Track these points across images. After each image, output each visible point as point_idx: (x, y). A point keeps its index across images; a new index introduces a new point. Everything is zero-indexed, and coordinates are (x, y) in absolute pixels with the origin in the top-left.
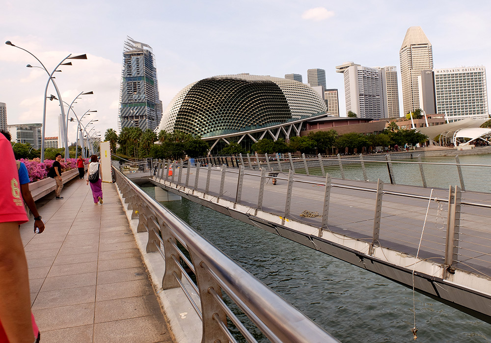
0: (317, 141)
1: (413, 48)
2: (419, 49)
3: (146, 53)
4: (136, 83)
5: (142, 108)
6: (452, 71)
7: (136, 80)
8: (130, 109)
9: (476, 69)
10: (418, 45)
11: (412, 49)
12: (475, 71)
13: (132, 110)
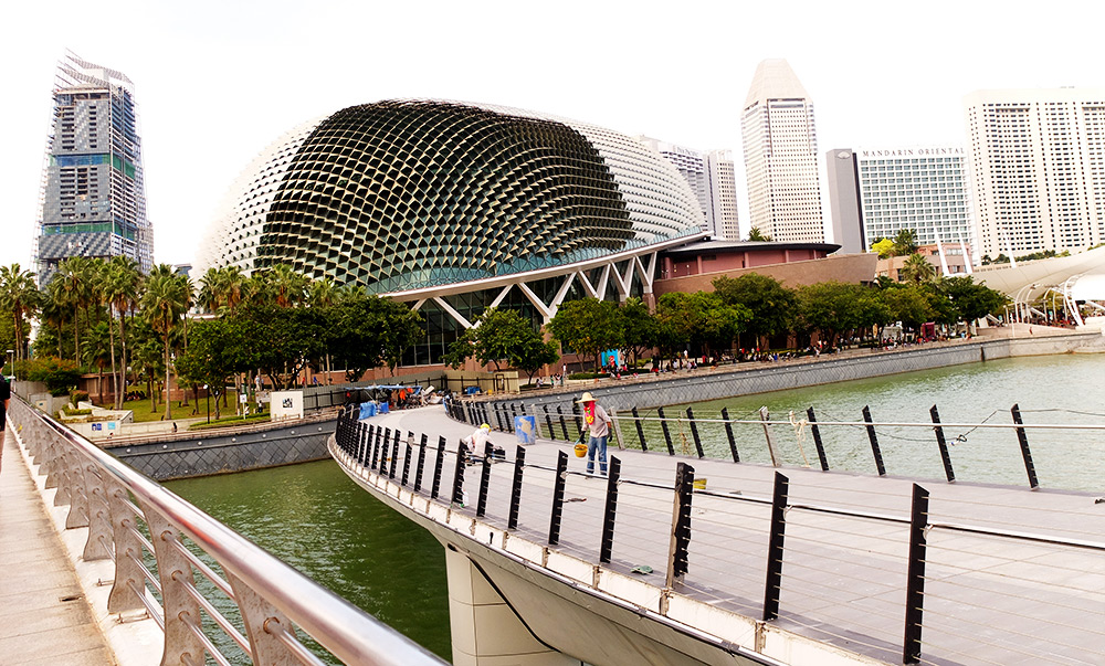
0: (751, 304)
1: (772, 106)
2: (786, 109)
3: (116, 93)
4: (86, 170)
5: (101, 237)
6: (897, 153)
7: (88, 163)
8: (66, 238)
9: (947, 151)
10: (784, 100)
11: (770, 110)
12: (947, 155)
13: (73, 241)
